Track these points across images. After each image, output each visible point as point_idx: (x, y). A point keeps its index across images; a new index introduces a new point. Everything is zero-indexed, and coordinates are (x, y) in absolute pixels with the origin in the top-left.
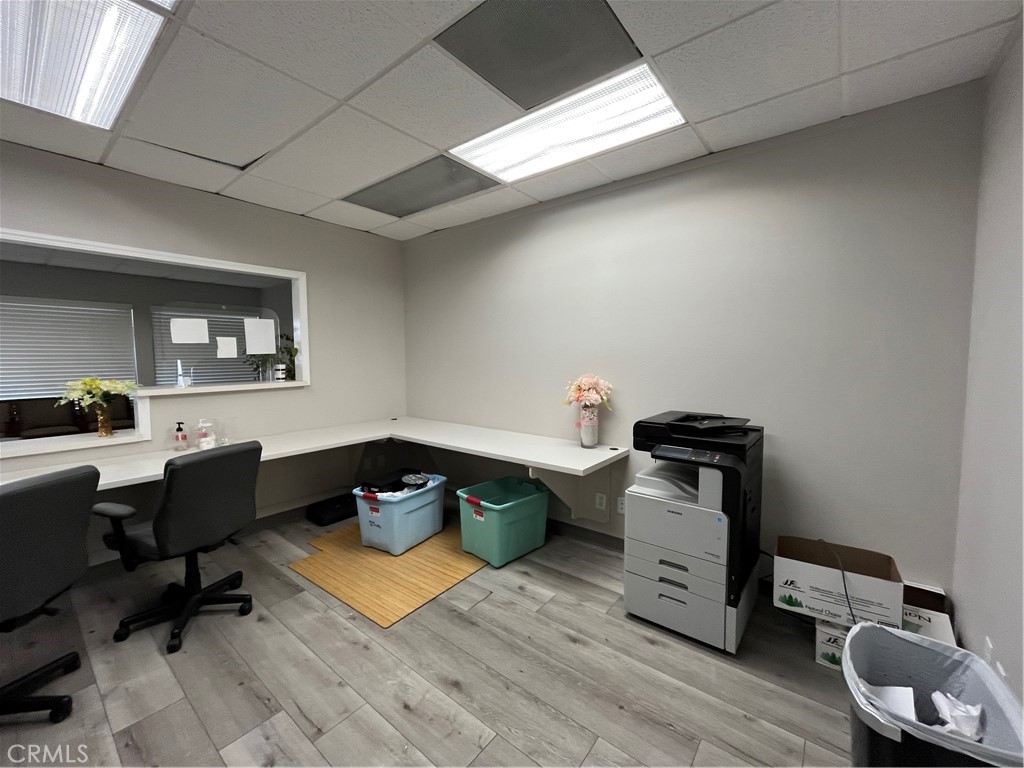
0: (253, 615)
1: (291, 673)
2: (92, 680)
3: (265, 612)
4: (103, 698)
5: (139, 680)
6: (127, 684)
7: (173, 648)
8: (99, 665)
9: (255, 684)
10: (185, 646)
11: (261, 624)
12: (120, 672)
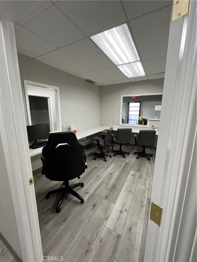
0: (149, 161)
1: (145, 171)
2: (129, 156)
3: (151, 162)
4: (128, 158)
5: (132, 159)
6: (131, 159)
7: (137, 158)
8: (130, 156)
9: (140, 168)
10: (138, 159)
11: (149, 163)
12: (131, 157)
